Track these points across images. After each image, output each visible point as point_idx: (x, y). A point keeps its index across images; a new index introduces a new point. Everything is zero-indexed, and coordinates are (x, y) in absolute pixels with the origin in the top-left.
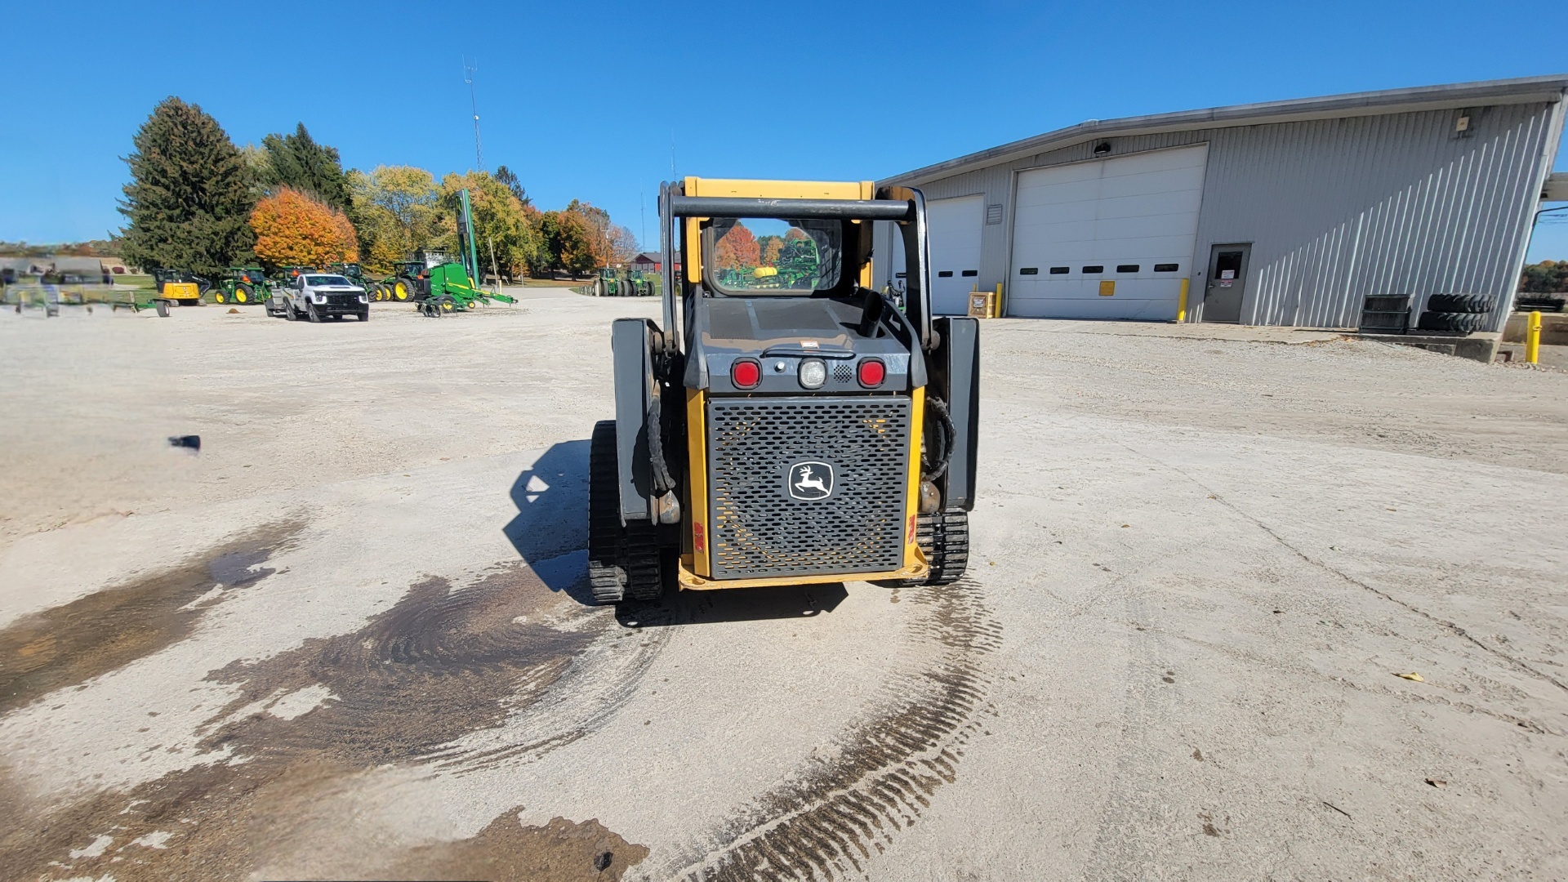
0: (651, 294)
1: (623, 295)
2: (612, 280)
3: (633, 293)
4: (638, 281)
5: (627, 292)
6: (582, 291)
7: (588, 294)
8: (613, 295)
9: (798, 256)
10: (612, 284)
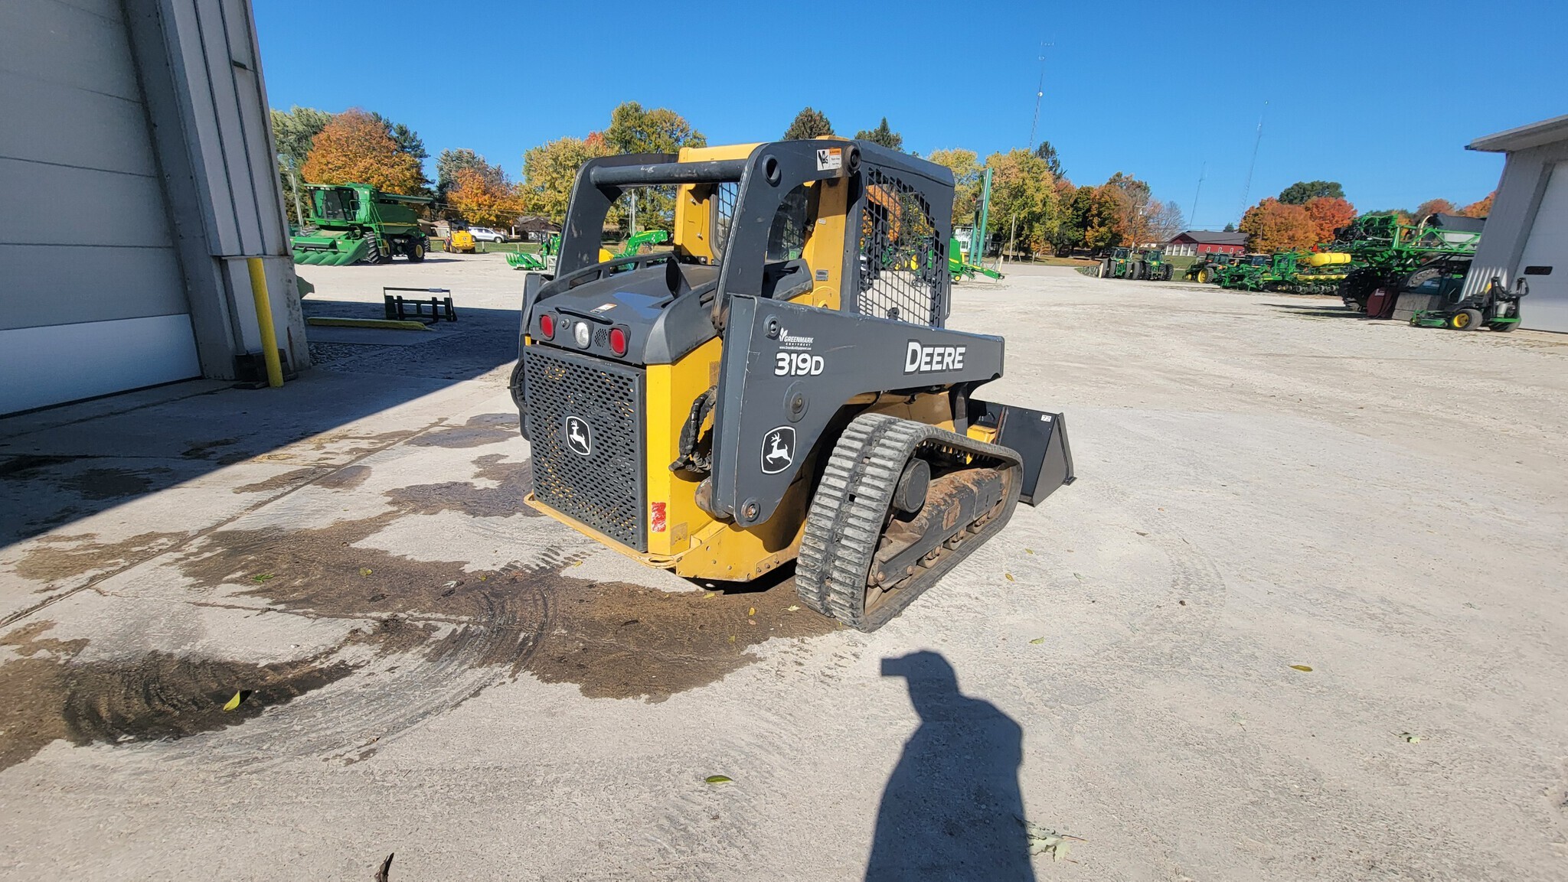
0: (1166, 278)
1: (1131, 277)
2: (1122, 261)
3: (1145, 276)
4: (1155, 263)
5: (1136, 275)
6: (1085, 272)
7: (1091, 275)
8: (1118, 277)
9: (1365, 238)
10: (1120, 265)
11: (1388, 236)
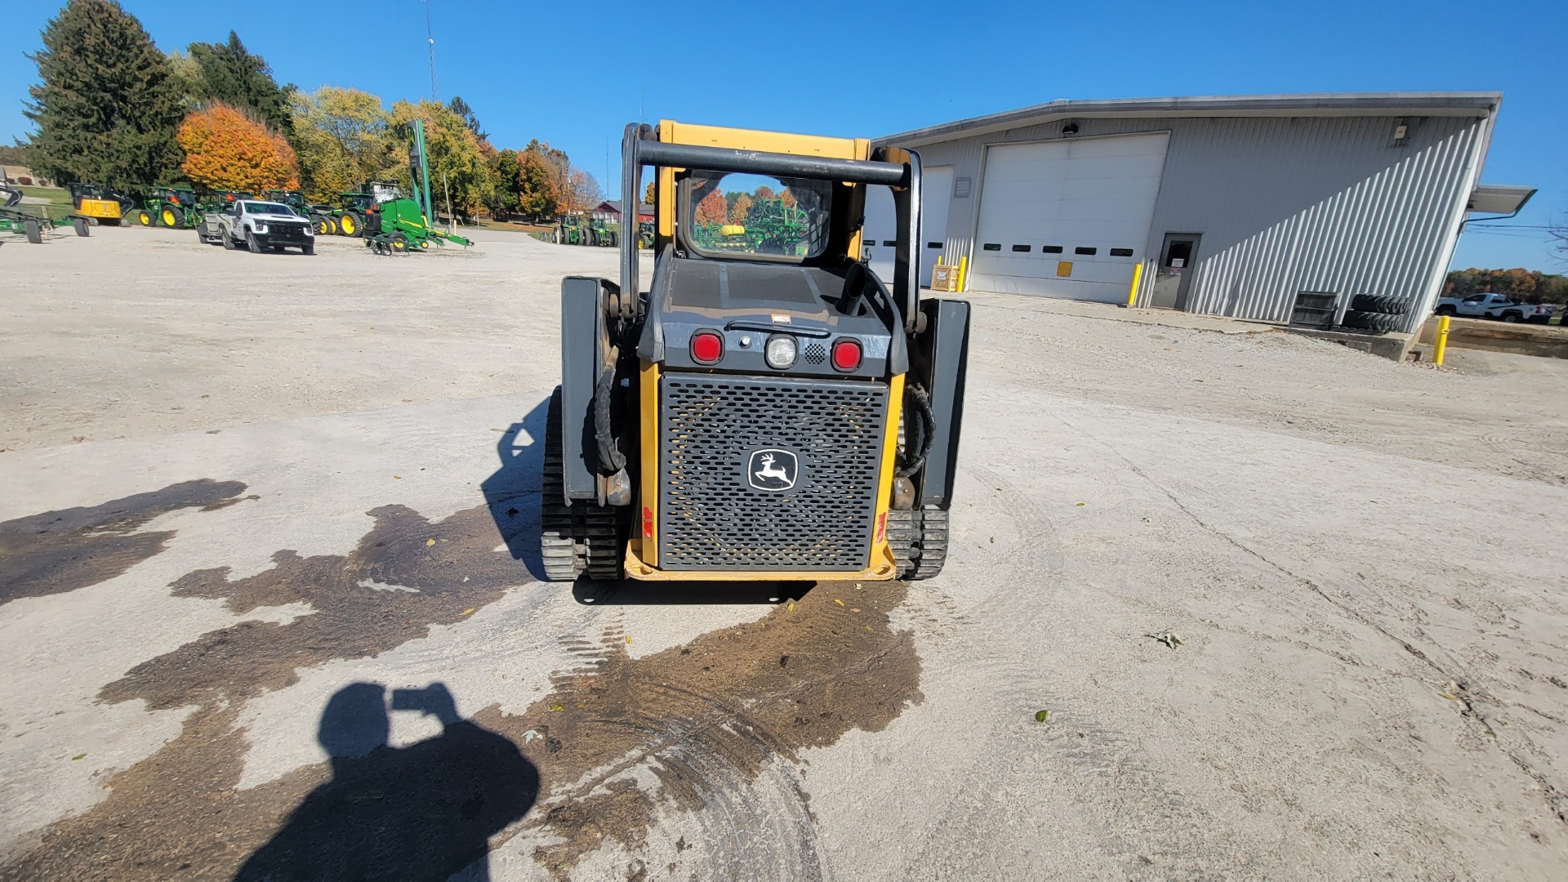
0: (614, 245)
1: (584, 244)
2: (574, 228)
3: (596, 242)
4: (601, 231)
5: (588, 241)
6: (542, 237)
7: (549, 241)
8: (571, 243)
9: (767, 217)
10: (573, 232)
11: (780, 215)
